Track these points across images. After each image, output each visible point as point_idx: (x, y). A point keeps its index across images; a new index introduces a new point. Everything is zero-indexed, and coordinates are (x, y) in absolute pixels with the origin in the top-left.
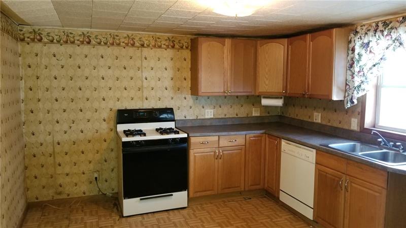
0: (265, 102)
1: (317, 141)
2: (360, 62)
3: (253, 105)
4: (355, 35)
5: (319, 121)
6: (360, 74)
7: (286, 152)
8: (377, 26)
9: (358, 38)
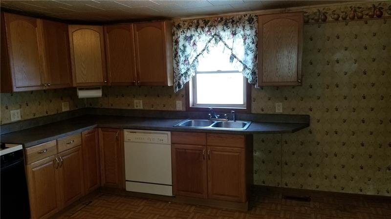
0: (82, 94)
1: (168, 124)
2: (185, 53)
3: (62, 99)
4: (177, 29)
5: (141, 108)
6: (186, 63)
7: (131, 140)
8: (198, 22)
9: (181, 32)
